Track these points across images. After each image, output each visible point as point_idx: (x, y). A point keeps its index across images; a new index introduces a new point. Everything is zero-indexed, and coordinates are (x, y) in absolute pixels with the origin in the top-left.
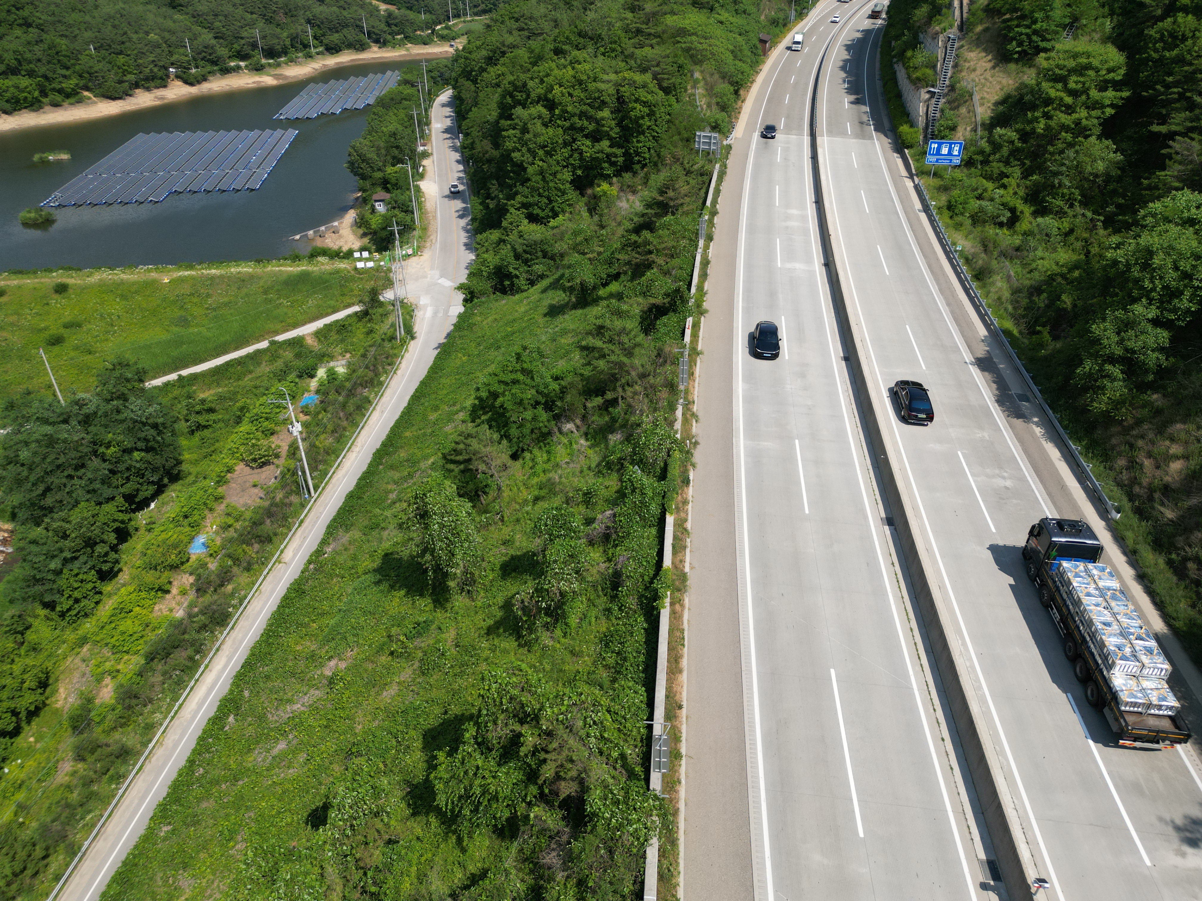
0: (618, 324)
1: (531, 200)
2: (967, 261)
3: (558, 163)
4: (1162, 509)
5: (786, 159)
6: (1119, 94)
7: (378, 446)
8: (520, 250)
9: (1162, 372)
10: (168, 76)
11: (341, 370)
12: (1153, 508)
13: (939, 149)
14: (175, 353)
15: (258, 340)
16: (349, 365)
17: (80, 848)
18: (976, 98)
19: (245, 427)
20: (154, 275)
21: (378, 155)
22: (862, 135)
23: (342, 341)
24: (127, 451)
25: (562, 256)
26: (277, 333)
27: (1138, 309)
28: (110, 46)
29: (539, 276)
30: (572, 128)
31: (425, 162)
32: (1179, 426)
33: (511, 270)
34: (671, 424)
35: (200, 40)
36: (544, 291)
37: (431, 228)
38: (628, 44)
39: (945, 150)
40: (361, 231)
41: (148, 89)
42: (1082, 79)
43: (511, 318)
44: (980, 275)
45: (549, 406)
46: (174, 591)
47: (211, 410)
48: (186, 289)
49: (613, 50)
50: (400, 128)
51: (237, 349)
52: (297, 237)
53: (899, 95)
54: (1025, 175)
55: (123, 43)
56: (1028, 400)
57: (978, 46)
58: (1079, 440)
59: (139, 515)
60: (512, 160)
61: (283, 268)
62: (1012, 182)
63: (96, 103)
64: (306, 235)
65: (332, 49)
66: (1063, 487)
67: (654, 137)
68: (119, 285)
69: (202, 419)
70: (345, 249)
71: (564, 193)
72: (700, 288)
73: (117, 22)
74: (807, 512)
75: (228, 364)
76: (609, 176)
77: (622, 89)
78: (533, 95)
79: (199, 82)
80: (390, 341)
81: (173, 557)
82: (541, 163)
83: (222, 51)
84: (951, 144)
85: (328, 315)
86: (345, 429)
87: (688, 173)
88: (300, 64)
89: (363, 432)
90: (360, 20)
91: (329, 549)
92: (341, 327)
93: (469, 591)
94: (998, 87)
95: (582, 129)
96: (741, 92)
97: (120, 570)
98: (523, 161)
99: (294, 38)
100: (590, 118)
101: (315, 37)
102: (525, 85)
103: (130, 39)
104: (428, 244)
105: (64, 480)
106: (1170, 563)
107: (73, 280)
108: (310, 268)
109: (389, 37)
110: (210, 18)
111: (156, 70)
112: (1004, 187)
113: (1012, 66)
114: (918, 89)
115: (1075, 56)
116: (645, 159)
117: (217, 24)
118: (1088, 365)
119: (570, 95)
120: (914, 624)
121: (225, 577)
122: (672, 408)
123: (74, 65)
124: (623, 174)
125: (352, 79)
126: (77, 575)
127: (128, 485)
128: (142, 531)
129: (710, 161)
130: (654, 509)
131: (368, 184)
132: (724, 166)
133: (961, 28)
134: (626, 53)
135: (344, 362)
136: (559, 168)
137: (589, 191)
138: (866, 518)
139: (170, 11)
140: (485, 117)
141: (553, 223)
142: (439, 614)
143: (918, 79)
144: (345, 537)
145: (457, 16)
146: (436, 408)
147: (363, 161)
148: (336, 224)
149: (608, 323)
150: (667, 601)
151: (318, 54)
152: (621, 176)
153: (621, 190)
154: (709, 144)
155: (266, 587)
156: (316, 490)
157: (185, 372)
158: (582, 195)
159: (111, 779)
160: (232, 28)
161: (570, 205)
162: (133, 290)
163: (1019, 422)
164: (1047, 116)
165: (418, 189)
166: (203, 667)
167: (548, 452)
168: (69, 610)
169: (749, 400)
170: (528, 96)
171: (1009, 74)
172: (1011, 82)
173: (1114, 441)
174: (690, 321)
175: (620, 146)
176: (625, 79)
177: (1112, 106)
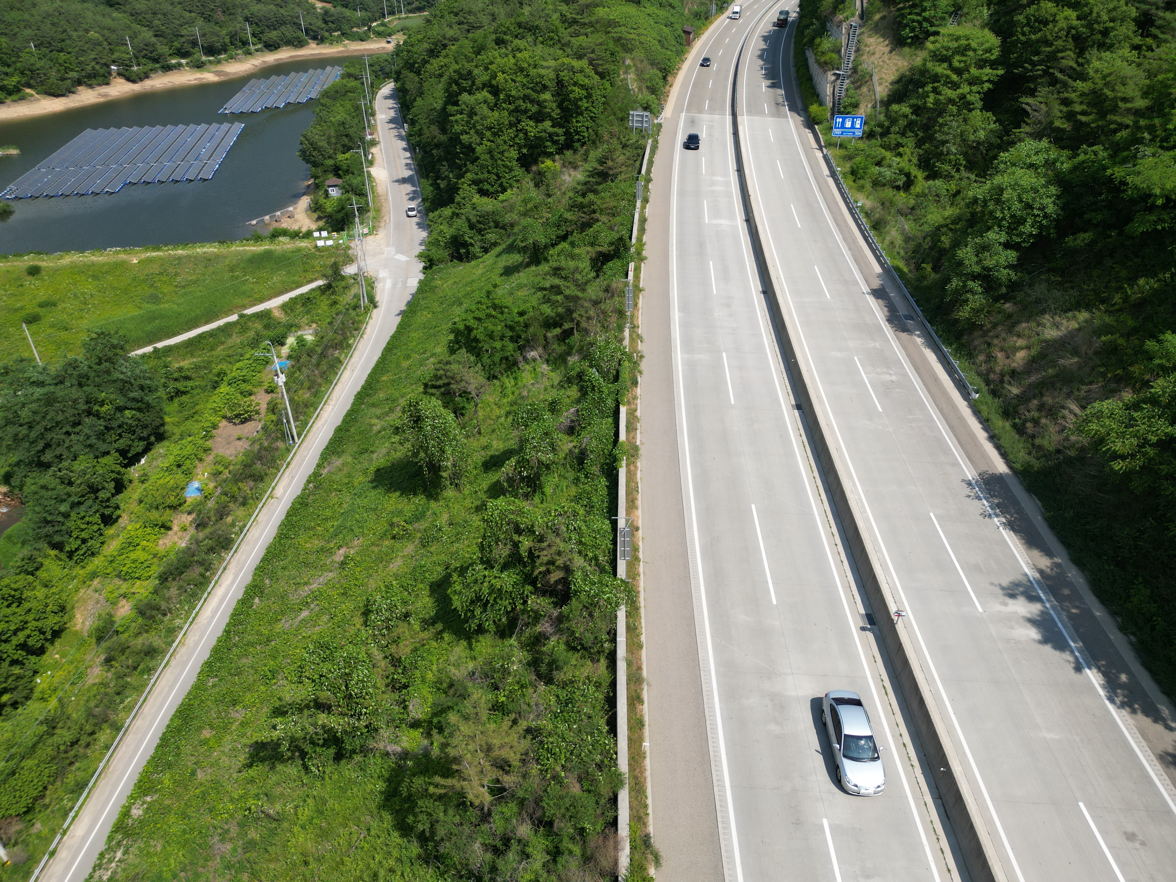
0: (572, 264)
1: (481, 176)
2: (867, 215)
3: (505, 142)
4: (1009, 387)
5: (710, 135)
6: (995, 72)
7: (359, 389)
8: (474, 220)
9: (1013, 286)
10: (110, 74)
11: (309, 338)
12: (1003, 388)
13: (843, 123)
14: (148, 328)
15: (227, 315)
16: (316, 334)
17: (122, 726)
18: (875, 78)
19: (224, 388)
20: (123, 256)
21: (329, 143)
22: (778, 114)
23: (308, 312)
24: (120, 409)
25: (512, 225)
26: (245, 307)
27: (991, 235)
28: (50, 43)
29: (492, 244)
30: (517, 110)
31: (374, 150)
32: (1024, 325)
33: (467, 239)
34: (621, 341)
35: (140, 38)
36: (499, 255)
37: (384, 210)
38: (564, 34)
39: (848, 124)
40: (315, 215)
41: (91, 86)
42: (964, 59)
43: (469, 280)
44: (877, 226)
45: (514, 339)
46: (175, 528)
47: (187, 378)
48: (155, 269)
49: (552, 39)
50: (348, 118)
51: (207, 323)
52: (254, 222)
53: (810, 79)
54: (919, 144)
55: (63, 41)
56: (912, 319)
57: (876, 33)
58: (950, 344)
59: (132, 469)
60: (460, 142)
61: (247, 248)
62: (907, 151)
63: (39, 100)
64: (263, 220)
65: (271, 46)
66: (936, 379)
67: (591, 117)
68: (89, 266)
69: (180, 385)
70: (304, 230)
71: (511, 170)
72: (640, 239)
73: (55, 20)
74: (733, 402)
75: (200, 336)
76: (552, 153)
77: (562, 74)
78: (478, 82)
79: (141, 80)
80: (354, 309)
81: (172, 498)
82: (489, 144)
83: (163, 49)
84: (853, 118)
85: (292, 289)
86: (320, 385)
87: (624, 146)
88: (240, 61)
89: (337, 388)
90: (298, 17)
91: (325, 472)
92: (306, 300)
93: (456, 485)
94: (894, 68)
95: (526, 111)
96: (669, 78)
97: (119, 517)
98: (471, 143)
99: (233, 36)
100: (532, 101)
101: (254, 35)
102: (470, 73)
103: (70, 37)
104: (382, 224)
105: (63, 437)
106: (1014, 426)
107: (45, 262)
108: (272, 247)
109: (327, 34)
110: (149, 16)
111: (98, 67)
112: (900, 155)
113: (906, 50)
114: (825, 72)
115: (958, 38)
116: (584, 137)
117: (156, 22)
118: (955, 283)
119: (514, 81)
120: (816, 474)
121: (222, 513)
122: (621, 329)
123: (14, 62)
124: (565, 152)
125: (293, 74)
126: (83, 518)
127: (121, 441)
128: (136, 483)
129: (643, 137)
130: (610, 403)
131: (319, 171)
132: (656, 141)
133: (862, 17)
134: (563, 41)
135: (311, 331)
136: (506, 147)
137: (534, 168)
138: (780, 405)
139: (108, 10)
140: (432, 104)
141: (502, 197)
142: (433, 504)
143: (826, 63)
144: (338, 462)
145: (392, 13)
146: (408, 357)
147: (315, 149)
148: (291, 209)
149: (563, 264)
150: (624, 463)
151: (257, 50)
152: (562, 153)
153: (564, 166)
154: (642, 122)
155: (262, 517)
156: (299, 438)
157: (160, 345)
158: (528, 171)
159: (142, 673)
160: (172, 26)
161: (517, 181)
162: (104, 271)
163: (904, 335)
164: (935, 91)
165: (369, 175)
166: (213, 582)
167: (515, 379)
168: (77, 549)
169: (684, 325)
170: (473, 83)
171: (904, 57)
172: (905, 64)
173: (976, 343)
174: (632, 266)
175: (561, 126)
176: (564, 64)
177: (989, 81)
